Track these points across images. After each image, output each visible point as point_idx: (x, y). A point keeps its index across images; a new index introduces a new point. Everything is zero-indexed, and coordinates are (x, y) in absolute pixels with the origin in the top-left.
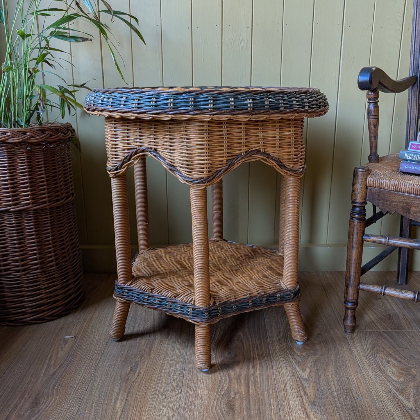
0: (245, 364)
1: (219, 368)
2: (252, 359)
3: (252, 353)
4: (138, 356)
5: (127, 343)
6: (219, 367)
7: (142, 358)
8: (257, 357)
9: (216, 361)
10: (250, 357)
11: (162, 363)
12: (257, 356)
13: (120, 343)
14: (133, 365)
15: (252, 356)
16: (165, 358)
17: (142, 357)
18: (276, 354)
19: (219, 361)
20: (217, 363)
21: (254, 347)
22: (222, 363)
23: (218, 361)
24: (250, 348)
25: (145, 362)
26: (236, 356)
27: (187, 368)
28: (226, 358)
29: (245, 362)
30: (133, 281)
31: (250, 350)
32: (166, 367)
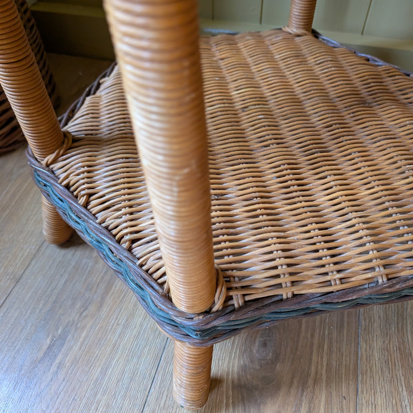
0: (291, 399)
1: (227, 398)
2: (310, 382)
3: (314, 358)
4: (78, 306)
5: (73, 255)
6: (231, 392)
7: (84, 314)
8: (324, 377)
9: (228, 369)
10: (308, 375)
11: (117, 341)
12: (324, 372)
13: (63, 252)
14: (60, 331)
15: (313, 369)
16: (126, 326)
17: (84, 311)
18: (372, 377)
19: (236, 368)
20: (228, 374)
21: (324, 333)
22: (239, 380)
23: (233, 367)
24: (312, 336)
25: (84, 327)
26: (276, 358)
27: (160, 378)
28: (252, 361)
29: (293, 391)
30: (61, 152)
31: (312, 344)
32: (118, 361)
